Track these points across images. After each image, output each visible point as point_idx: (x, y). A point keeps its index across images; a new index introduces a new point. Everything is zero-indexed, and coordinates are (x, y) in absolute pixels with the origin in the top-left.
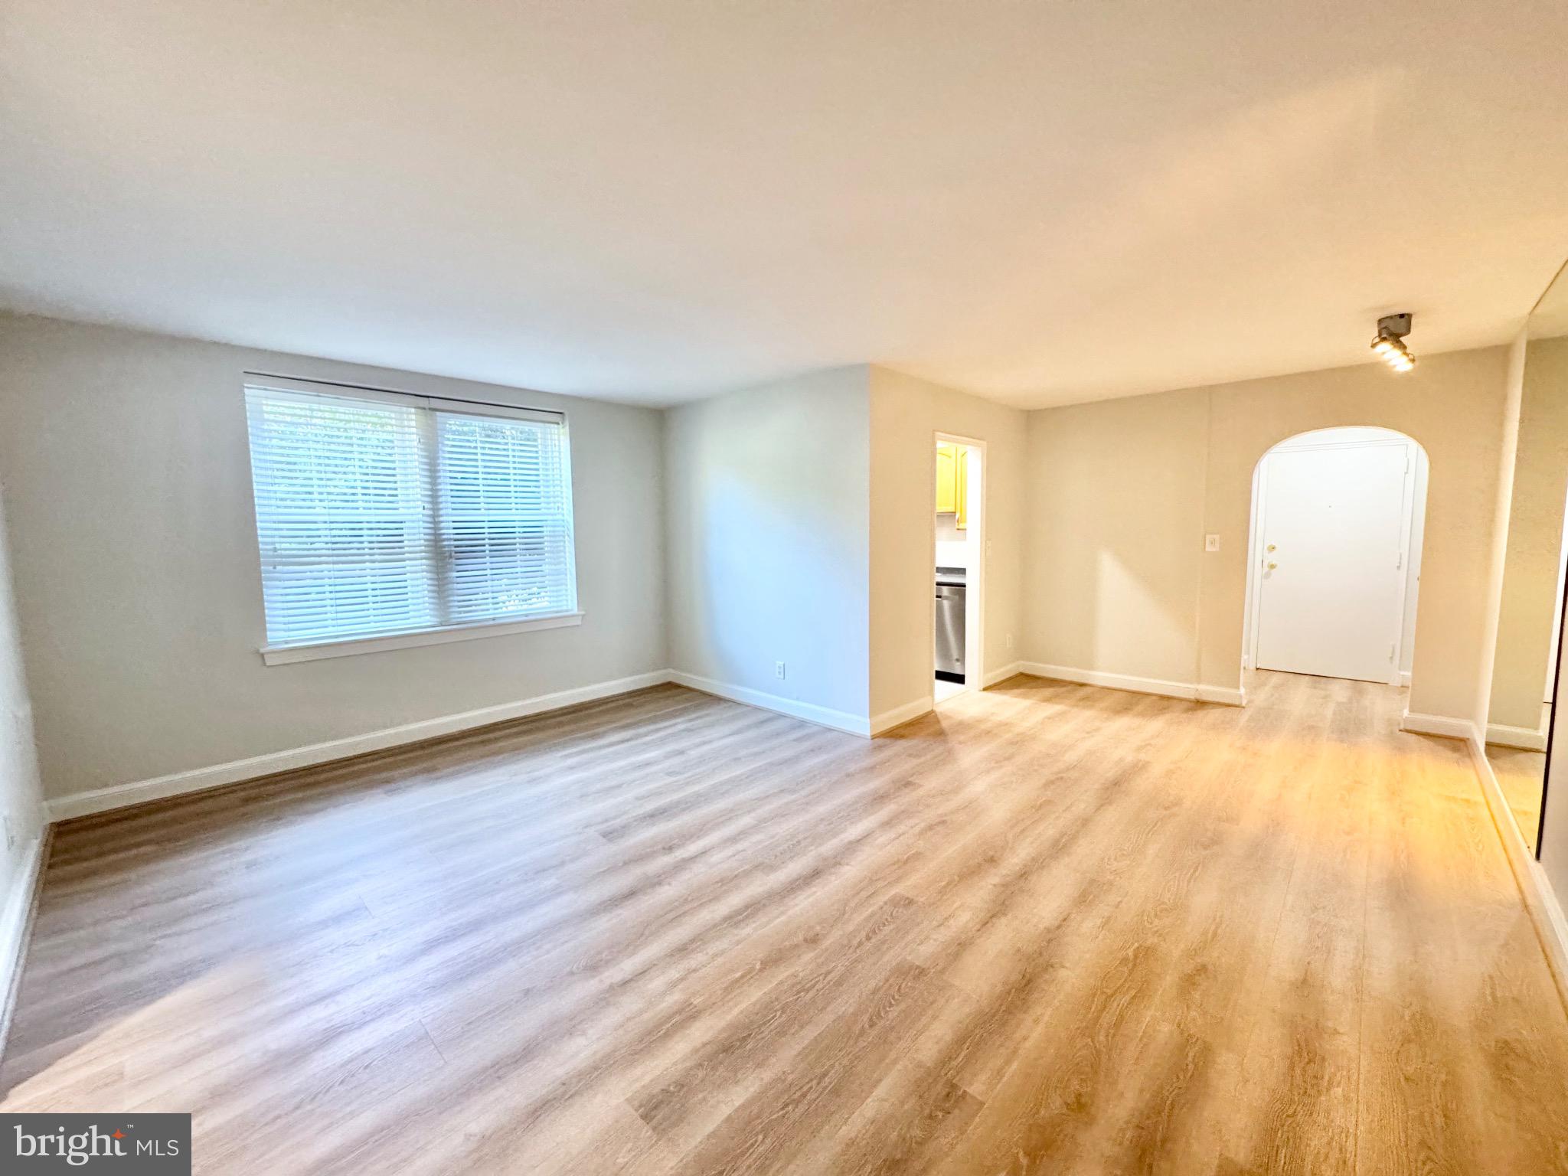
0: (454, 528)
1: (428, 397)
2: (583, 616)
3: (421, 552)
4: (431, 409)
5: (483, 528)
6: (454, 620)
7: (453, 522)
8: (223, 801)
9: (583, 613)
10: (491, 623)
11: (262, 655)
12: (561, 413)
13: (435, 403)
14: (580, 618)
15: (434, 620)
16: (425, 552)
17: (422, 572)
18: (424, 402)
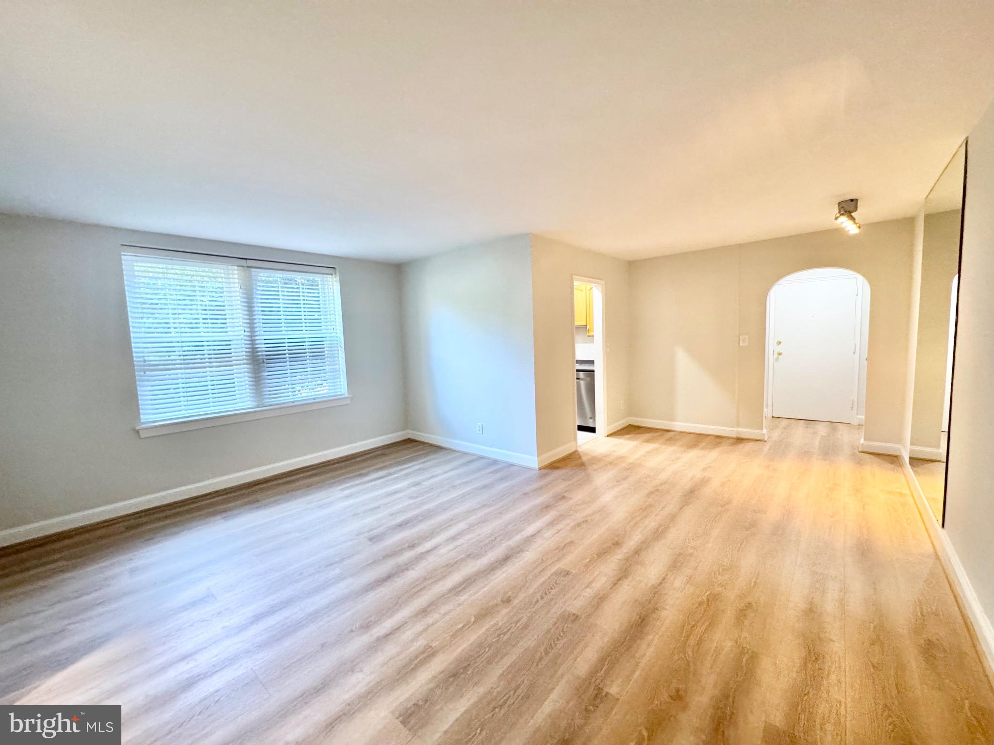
0: (265, 344)
1: (246, 259)
2: (352, 398)
3: (243, 360)
4: (248, 267)
5: (284, 343)
6: (267, 404)
7: (264, 340)
9: (351, 395)
10: (292, 404)
11: (138, 431)
12: (334, 268)
13: (250, 263)
14: (350, 399)
15: (254, 404)
16: (246, 360)
17: (245, 372)
18: (243, 262)
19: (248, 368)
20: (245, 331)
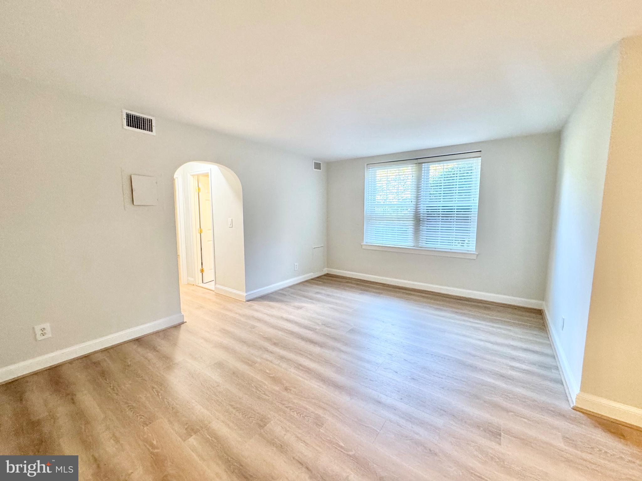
0: (427, 209)
1: (417, 159)
2: (477, 255)
3: (412, 218)
4: (419, 163)
5: (440, 209)
6: (420, 246)
7: (427, 207)
8: (344, 280)
9: (477, 253)
11: (362, 245)
12: (480, 151)
13: (420, 161)
14: (476, 256)
15: (412, 244)
16: (413, 218)
17: (411, 226)
18: (416, 161)
19: (413, 223)
20: (412, 202)
